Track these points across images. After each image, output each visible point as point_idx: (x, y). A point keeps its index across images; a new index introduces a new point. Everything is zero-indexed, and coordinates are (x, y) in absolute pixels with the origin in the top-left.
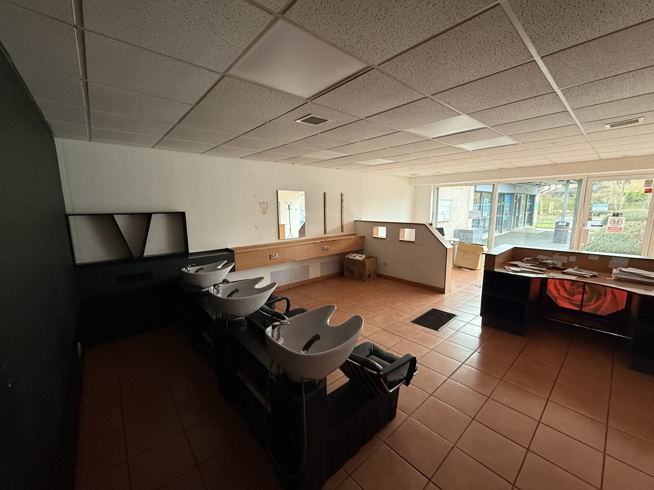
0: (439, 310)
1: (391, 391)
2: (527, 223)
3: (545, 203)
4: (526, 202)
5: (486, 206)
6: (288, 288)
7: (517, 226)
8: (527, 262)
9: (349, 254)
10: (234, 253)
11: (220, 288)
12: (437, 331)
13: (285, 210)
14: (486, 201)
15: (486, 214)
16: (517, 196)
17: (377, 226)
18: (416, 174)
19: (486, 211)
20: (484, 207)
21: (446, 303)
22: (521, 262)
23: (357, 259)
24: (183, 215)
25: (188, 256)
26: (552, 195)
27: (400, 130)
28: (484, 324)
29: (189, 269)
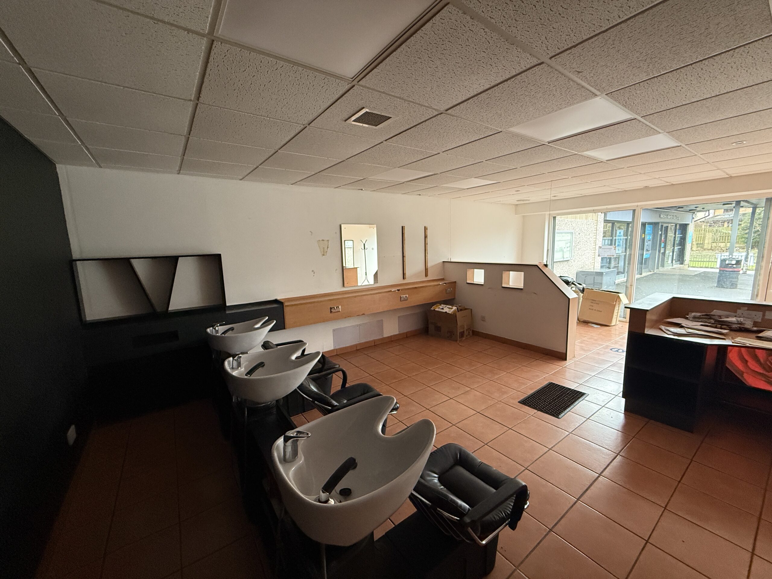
0: (559, 385)
1: (484, 542)
2: (676, 262)
3: (699, 234)
4: (675, 234)
5: (620, 240)
6: (356, 349)
7: (663, 266)
8: (695, 320)
9: (435, 305)
10: (283, 306)
11: (242, 360)
12: (558, 417)
13: (359, 249)
14: (620, 233)
15: (619, 251)
16: (662, 226)
17: (472, 269)
18: (525, 199)
19: (620, 246)
20: (617, 241)
21: (569, 374)
22: (684, 319)
23: (446, 312)
24: (218, 257)
25: (225, 310)
26: (708, 224)
27: (500, 130)
28: (628, 410)
29: (217, 328)
